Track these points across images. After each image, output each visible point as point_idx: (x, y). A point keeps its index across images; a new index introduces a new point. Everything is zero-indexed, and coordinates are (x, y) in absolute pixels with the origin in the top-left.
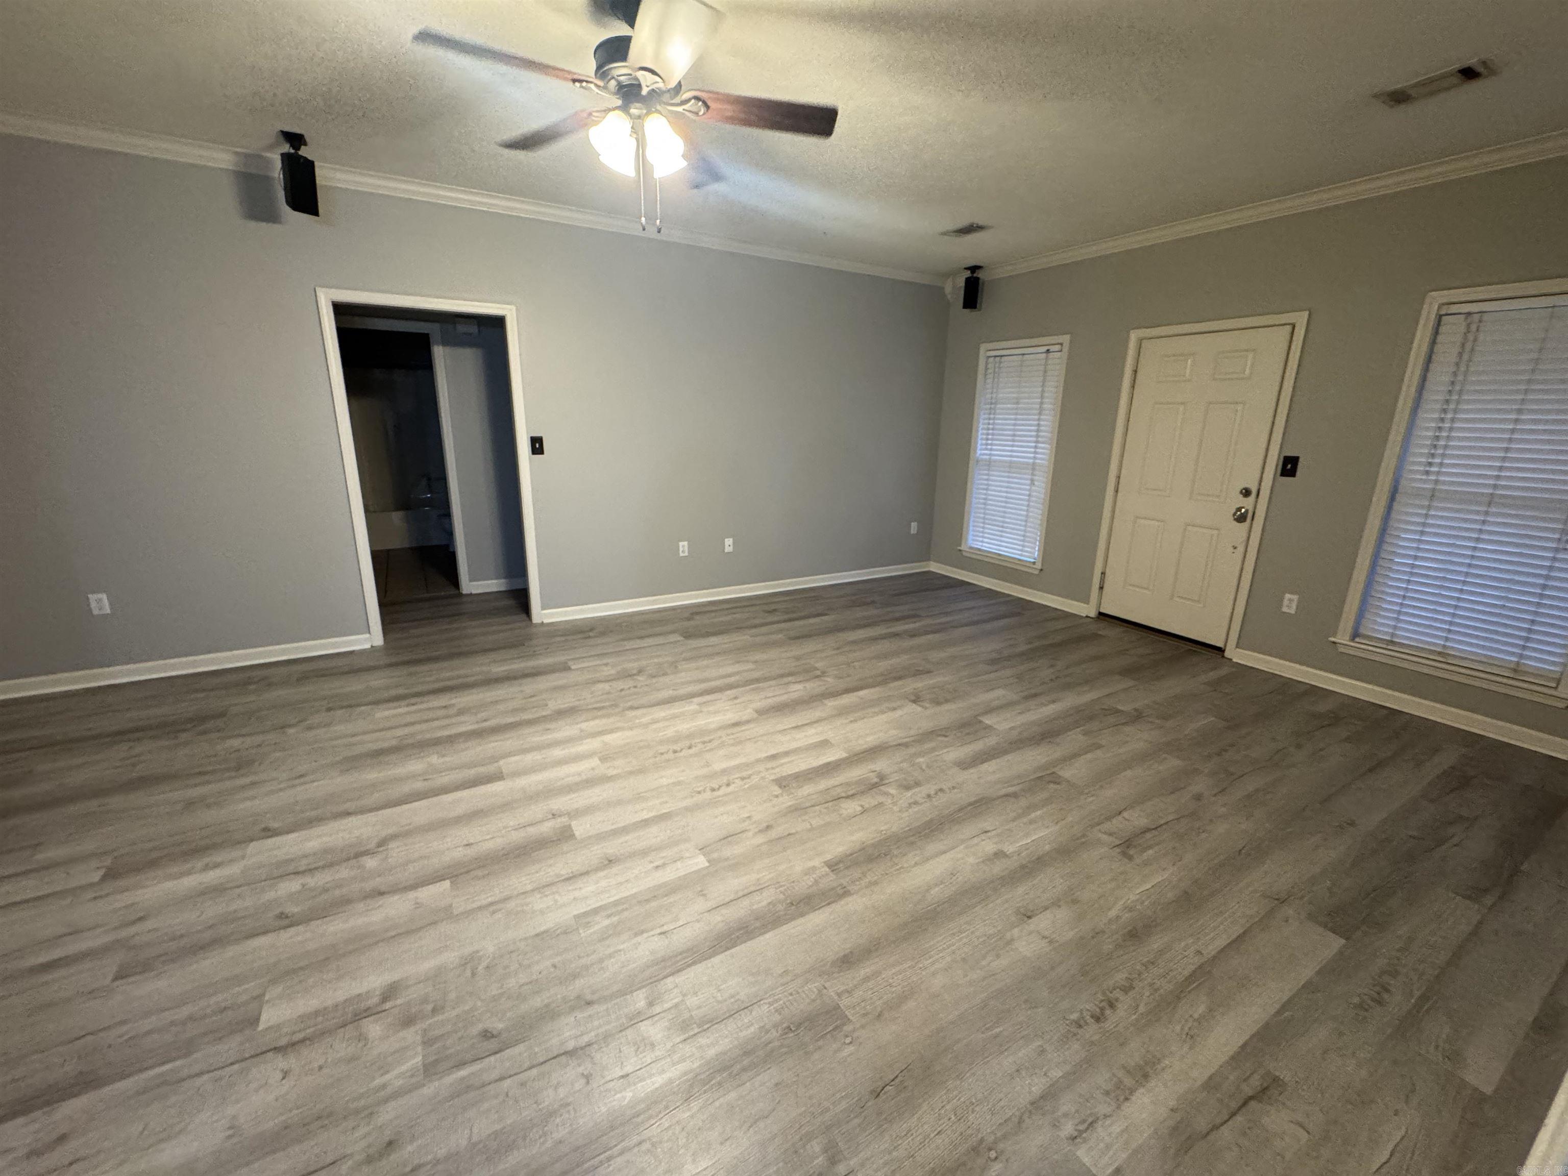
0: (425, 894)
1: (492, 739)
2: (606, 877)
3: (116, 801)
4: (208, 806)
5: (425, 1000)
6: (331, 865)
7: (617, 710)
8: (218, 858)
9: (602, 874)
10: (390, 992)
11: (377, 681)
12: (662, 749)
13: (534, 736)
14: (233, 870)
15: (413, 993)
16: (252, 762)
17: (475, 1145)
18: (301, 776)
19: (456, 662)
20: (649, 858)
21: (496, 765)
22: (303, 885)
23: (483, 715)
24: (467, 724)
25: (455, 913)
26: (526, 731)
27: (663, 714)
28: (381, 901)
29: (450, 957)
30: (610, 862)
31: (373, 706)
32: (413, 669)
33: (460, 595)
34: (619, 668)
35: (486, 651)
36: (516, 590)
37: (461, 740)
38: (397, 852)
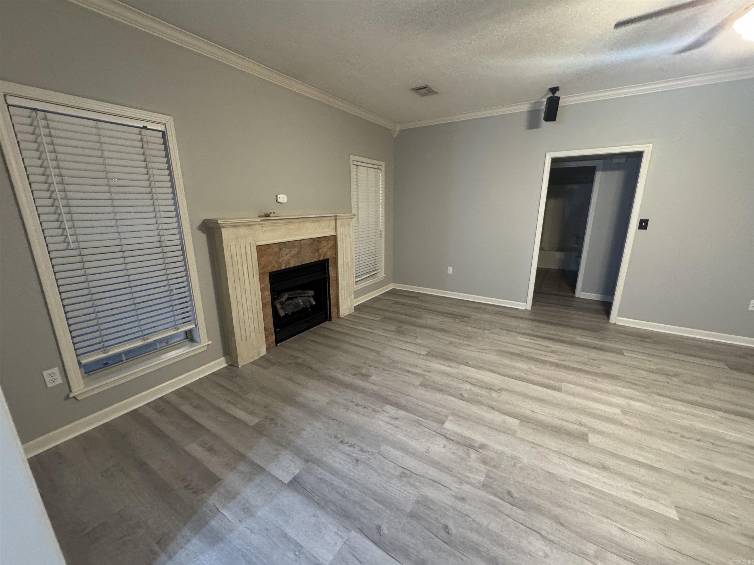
0: (510, 420)
1: (564, 370)
2: (598, 473)
3: (436, 333)
4: (455, 346)
5: (493, 459)
6: (481, 387)
7: (647, 390)
8: (452, 364)
9: (596, 470)
10: (483, 446)
11: (522, 324)
12: (671, 428)
13: (586, 380)
14: (454, 371)
15: (491, 454)
16: (471, 337)
17: (489, 530)
18: (484, 350)
19: (560, 328)
20: (632, 484)
21: (560, 383)
22: (471, 389)
23: (563, 358)
24: (553, 359)
25: (517, 435)
26: (582, 375)
27: (684, 409)
28: (493, 411)
29: (508, 451)
30: (604, 468)
31: (517, 334)
32: (538, 324)
33: (575, 297)
34: (659, 367)
35: (576, 328)
36: (606, 302)
37: (548, 364)
38: (505, 396)
